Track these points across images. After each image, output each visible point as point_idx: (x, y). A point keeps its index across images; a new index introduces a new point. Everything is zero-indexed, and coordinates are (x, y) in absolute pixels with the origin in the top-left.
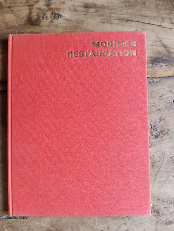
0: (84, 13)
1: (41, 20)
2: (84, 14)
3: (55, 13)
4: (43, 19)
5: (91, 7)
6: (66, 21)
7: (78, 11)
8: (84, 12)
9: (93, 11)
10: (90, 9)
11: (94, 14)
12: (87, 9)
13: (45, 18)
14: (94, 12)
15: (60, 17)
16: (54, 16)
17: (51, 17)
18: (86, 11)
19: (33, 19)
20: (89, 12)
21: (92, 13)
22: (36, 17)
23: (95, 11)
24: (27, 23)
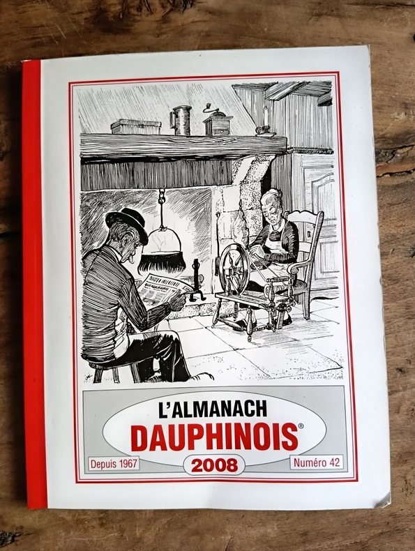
1: (134, 15)
4: (140, 13)
6: (207, 17)
15: (189, 6)
16: (171, 2)
17: (163, 7)
19: (112, 15)
22: (119, 7)
24: (92, 25)
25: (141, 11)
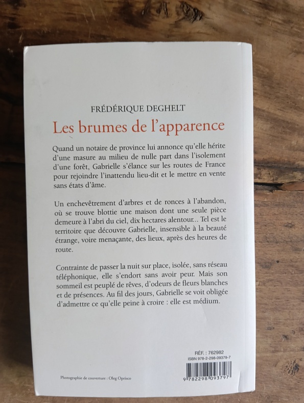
0: (257, 20)
1: (153, 15)
2: (256, 23)
3: (189, 6)
4: (158, 14)
5: (276, 10)
6: (210, 31)
7: (244, 13)
8: (257, 17)
9: (279, 19)
10: (273, 13)
11: (279, 26)
12: (266, 11)
13: (163, 12)
14: (280, 22)
15: (198, 18)
16: (185, 12)
17: (178, 14)
18: (263, 15)
19: (136, 10)
20: (270, 20)
21: (276, 24)
22: (142, 5)
23: (284, 21)
24: (118, 15)
25: (159, 13)
